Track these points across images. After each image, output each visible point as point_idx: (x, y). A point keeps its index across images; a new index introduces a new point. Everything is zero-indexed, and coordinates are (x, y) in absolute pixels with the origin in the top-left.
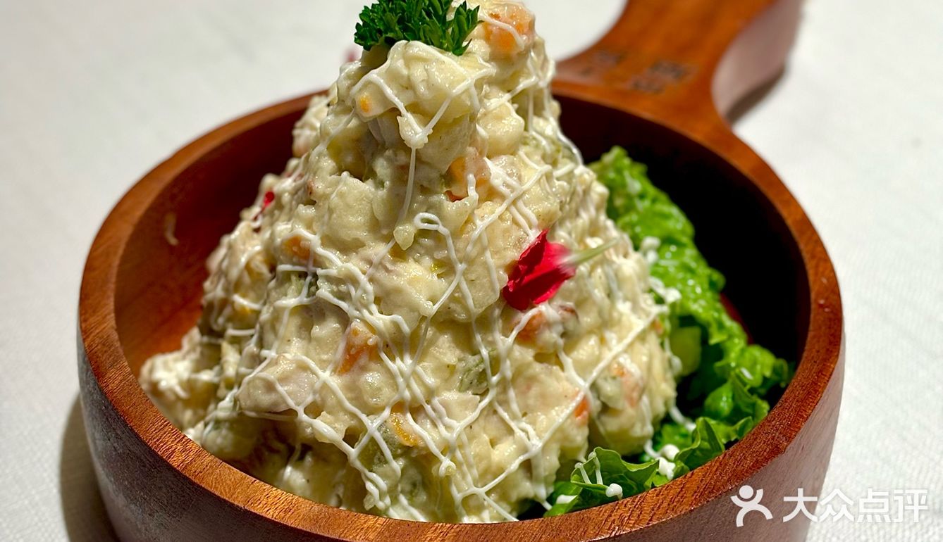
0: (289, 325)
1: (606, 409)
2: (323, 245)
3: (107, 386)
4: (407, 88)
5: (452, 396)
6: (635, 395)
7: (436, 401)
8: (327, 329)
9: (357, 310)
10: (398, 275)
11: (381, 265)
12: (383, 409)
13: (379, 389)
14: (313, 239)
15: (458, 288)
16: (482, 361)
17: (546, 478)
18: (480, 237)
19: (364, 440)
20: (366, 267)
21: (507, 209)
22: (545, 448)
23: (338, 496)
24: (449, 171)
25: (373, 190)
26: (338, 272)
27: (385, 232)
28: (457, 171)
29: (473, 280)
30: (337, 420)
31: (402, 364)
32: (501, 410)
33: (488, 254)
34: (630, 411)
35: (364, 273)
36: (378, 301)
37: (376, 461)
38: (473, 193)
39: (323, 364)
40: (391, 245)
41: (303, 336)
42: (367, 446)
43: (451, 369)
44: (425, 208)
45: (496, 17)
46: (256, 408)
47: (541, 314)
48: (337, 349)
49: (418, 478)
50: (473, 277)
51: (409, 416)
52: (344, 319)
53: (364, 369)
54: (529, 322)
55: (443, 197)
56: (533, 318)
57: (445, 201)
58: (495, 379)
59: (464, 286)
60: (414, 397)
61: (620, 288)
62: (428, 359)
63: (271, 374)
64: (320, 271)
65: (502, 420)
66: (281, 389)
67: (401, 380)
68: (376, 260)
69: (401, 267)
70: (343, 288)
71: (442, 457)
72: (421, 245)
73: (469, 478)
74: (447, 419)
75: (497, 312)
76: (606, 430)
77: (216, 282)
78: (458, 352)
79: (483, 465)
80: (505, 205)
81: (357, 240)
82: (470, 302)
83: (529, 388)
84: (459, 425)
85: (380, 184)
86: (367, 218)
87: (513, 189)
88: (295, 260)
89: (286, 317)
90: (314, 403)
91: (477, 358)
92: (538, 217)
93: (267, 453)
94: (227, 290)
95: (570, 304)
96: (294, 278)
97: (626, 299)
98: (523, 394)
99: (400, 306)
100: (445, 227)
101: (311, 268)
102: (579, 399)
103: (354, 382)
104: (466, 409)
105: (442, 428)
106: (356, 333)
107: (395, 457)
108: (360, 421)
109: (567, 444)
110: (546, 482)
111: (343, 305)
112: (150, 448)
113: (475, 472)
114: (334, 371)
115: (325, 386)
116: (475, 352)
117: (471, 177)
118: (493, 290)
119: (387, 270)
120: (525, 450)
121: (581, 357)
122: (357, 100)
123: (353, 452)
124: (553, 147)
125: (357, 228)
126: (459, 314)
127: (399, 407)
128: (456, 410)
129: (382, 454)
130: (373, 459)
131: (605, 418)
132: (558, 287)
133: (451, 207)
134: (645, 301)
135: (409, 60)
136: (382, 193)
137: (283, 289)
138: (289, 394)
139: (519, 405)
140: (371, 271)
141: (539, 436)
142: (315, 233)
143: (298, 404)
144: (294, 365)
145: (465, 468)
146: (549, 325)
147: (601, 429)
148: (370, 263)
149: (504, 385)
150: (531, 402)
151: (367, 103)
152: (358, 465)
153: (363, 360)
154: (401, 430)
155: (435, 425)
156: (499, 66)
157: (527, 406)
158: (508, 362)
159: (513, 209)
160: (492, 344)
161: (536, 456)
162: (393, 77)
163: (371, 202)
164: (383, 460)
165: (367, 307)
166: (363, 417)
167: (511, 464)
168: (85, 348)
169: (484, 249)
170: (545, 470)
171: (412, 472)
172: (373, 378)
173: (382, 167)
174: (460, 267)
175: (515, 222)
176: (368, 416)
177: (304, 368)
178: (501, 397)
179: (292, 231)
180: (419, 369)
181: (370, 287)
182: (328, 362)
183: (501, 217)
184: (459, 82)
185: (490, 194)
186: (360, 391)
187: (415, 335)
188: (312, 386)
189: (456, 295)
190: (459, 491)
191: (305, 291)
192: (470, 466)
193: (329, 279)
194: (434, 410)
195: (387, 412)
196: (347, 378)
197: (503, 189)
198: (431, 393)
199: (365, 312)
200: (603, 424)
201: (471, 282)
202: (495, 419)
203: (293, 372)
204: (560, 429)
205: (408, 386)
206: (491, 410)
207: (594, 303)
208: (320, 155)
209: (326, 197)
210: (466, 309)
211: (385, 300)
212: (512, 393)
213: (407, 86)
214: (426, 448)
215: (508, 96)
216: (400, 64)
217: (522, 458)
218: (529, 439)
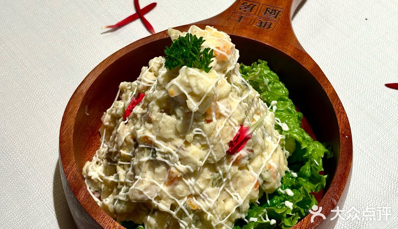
0: (145, 167)
1: (265, 182)
2: (157, 139)
3: (80, 199)
4: (188, 87)
5: (210, 189)
6: (275, 174)
7: (204, 193)
8: (161, 169)
9: (172, 163)
10: (188, 151)
11: (181, 148)
12: (184, 198)
13: (183, 191)
14: (152, 137)
15: (211, 153)
16: (220, 175)
17: (245, 211)
18: (218, 135)
19: (178, 209)
20: (175, 148)
21: (227, 121)
22: (244, 202)
23: (167, 224)
24: (206, 113)
25: (176, 120)
26: (164, 151)
27: (182, 136)
28: (208, 112)
29: (216, 150)
30: (167, 202)
31: (191, 181)
32: (227, 190)
33: (221, 140)
34: (274, 181)
35: (174, 151)
36: (180, 160)
37: (183, 216)
38: (214, 119)
39: (160, 182)
40: (184, 140)
41: (151, 170)
42: (179, 211)
43: (209, 180)
44: (197, 127)
45: (218, 48)
46: (136, 200)
47: (241, 155)
48: (165, 176)
49: (198, 218)
50: (216, 149)
51: (194, 198)
52: (168, 167)
53: (176, 185)
54: (237, 159)
55: (203, 123)
56: (238, 157)
57: (205, 124)
58: (225, 180)
59: (213, 153)
60: (196, 192)
61: (266, 132)
62: (200, 178)
63: (141, 188)
64: (157, 149)
65: (228, 193)
66: (146, 193)
67: (190, 187)
68: (179, 146)
69: (189, 148)
70: (166, 156)
71: (208, 213)
72: (196, 139)
73: (218, 219)
74: (209, 199)
75: (225, 158)
76: (265, 189)
77: (113, 145)
78: (211, 173)
79: (223, 212)
80: (226, 120)
81: (170, 138)
82: (215, 158)
83: (237, 180)
84: (213, 201)
85: (178, 118)
86: (174, 130)
87: (229, 114)
88: (146, 144)
89: (144, 165)
90: (158, 196)
91: (218, 174)
92: (239, 122)
93: (140, 211)
94: (117, 148)
95: (251, 148)
96: (146, 150)
97: (269, 135)
98: (235, 183)
99: (189, 163)
100: (205, 134)
101: (153, 147)
102: (256, 181)
103: (173, 189)
104: (215, 193)
105: (207, 202)
106: (173, 173)
107: (190, 214)
108: (176, 201)
109: (252, 198)
110: (245, 213)
111: (167, 161)
112: (101, 226)
113: (220, 216)
114: (165, 184)
115: (161, 190)
116: (217, 172)
117: (214, 114)
118: (224, 152)
119: (183, 150)
120: (237, 204)
121: (255, 165)
122: (169, 91)
123: (174, 213)
124: (241, 90)
125: (170, 134)
126: (211, 162)
127: (190, 196)
128: (211, 195)
129: (185, 213)
130: (182, 215)
131: (264, 185)
132: (246, 143)
133: (207, 126)
134: (275, 133)
135: (188, 76)
136: (180, 122)
137: (141, 153)
138: (148, 194)
139: (234, 187)
140: (177, 150)
141: (242, 198)
142: (154, 135)
143: (152, 197)
144: (149, 184)
145: (216, 215)
146: (243, 158)
147: (263, 188)
148: (177, 147)
149: (228, 181)
150: (238, 185)
151: (173, 92)
152: (176, 217)
153: (176, 182)
154: (192, 205)
155: (204, 200)
156: (220, 65)
157: (237, 187)
158: (229, 174)
159: (229, 121)
160: (223, 169)
161: (241, 206)
162: (182, 82)
163: (176, 125)
164: (186, 216)
165: (176, 162)
166: (177, 200)
167: (232, 210)
168: (68, 181)
169: (220, 139)
170: (245, 209)
171: (196, 217)
172: (180, 187)
173: (179, 112)
174: (211, 146)
175: (230, 125)
176: (179, 200)
177: (153, 184)
178: (227, 185)
179: (144, 133)
180: (197, 182)
181: (177, 156)
182: (162, 181)
183: (225, 125)
184: (209, 87)
185: (220, 116)
186: (175, 192)
187: (195, 171)
188: (157, 190)
189: (210, 156)
190: (214, 223)
191: (151, 155)
192: (218, 214)
193: (160, 153)
194: (203, 196)
195: (186, 199)
196: (170, 187)
197: (225, 114)
198: (202, 191)
199: (176, 165)
200: (264, 187)
201: (215, 151)
202: (225, 192)
203: (149, 186)
204: (250, 194)
205: (194, 189)
206: (224, 190)
207: (259, 144)
208: (153, 105)
209: (157, 121)
210: (214, 160)
211: (183, 160)
212: (231, 183)
213: (188, 86)
214: (201, 210)
215: (224, 75)
216: (185, 78)
217: (236, 207)
218: (238, 199)
